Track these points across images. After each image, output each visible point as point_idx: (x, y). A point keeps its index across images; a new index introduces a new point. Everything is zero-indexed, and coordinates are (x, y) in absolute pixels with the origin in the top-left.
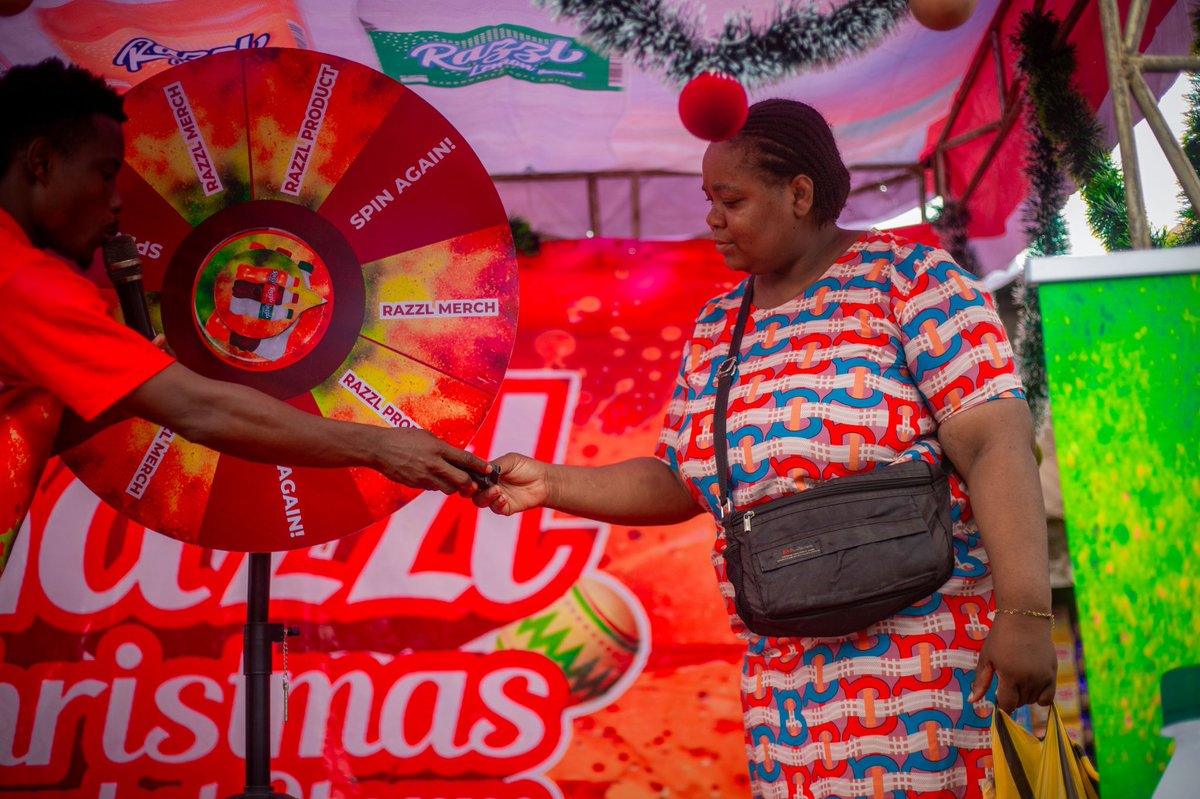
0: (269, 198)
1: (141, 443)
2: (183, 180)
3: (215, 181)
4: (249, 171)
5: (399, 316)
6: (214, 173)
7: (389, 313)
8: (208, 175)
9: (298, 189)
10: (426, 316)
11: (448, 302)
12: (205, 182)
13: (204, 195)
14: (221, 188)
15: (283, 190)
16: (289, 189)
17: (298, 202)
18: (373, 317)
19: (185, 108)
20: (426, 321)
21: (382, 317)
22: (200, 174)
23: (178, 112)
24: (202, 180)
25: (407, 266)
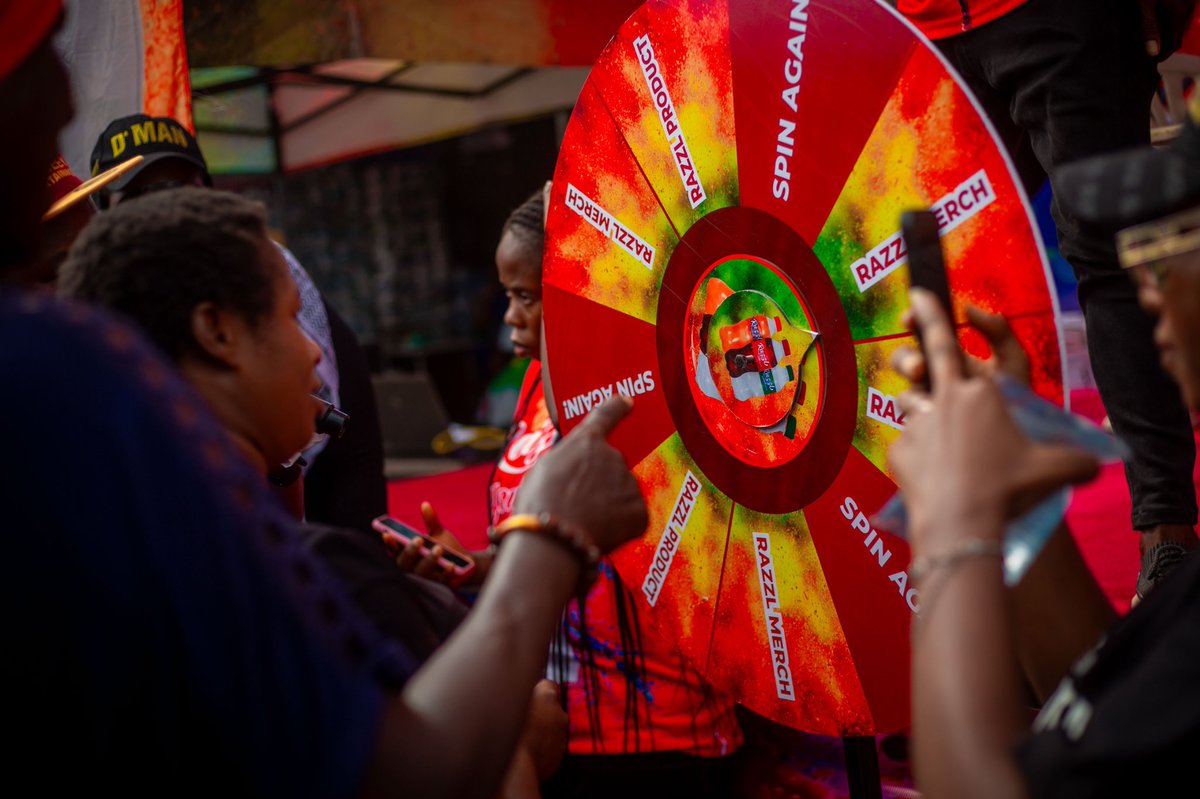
0: (859, 368)
1: (605, 196)
2: (865, 224)
3: (869, 278)
4: (888, 334)
5: (759, 560)
6: (880, 275)
7: (760, 547)
8: (877, 266)
9: (874, 416)
10: (764, 597)
11: (782, 630)
12: (867, 261)
13: (852, 260)
14: (863, 288)
15: (872, 391)
16: (873, 402)
17: (859, 415)
18: (754, 523)
19: (958, 214)
20: (759, 598)
21: (756, 535)
22: (874, 252)
23: (952, 202)
24: (869, 255)
25: (810, 577)
